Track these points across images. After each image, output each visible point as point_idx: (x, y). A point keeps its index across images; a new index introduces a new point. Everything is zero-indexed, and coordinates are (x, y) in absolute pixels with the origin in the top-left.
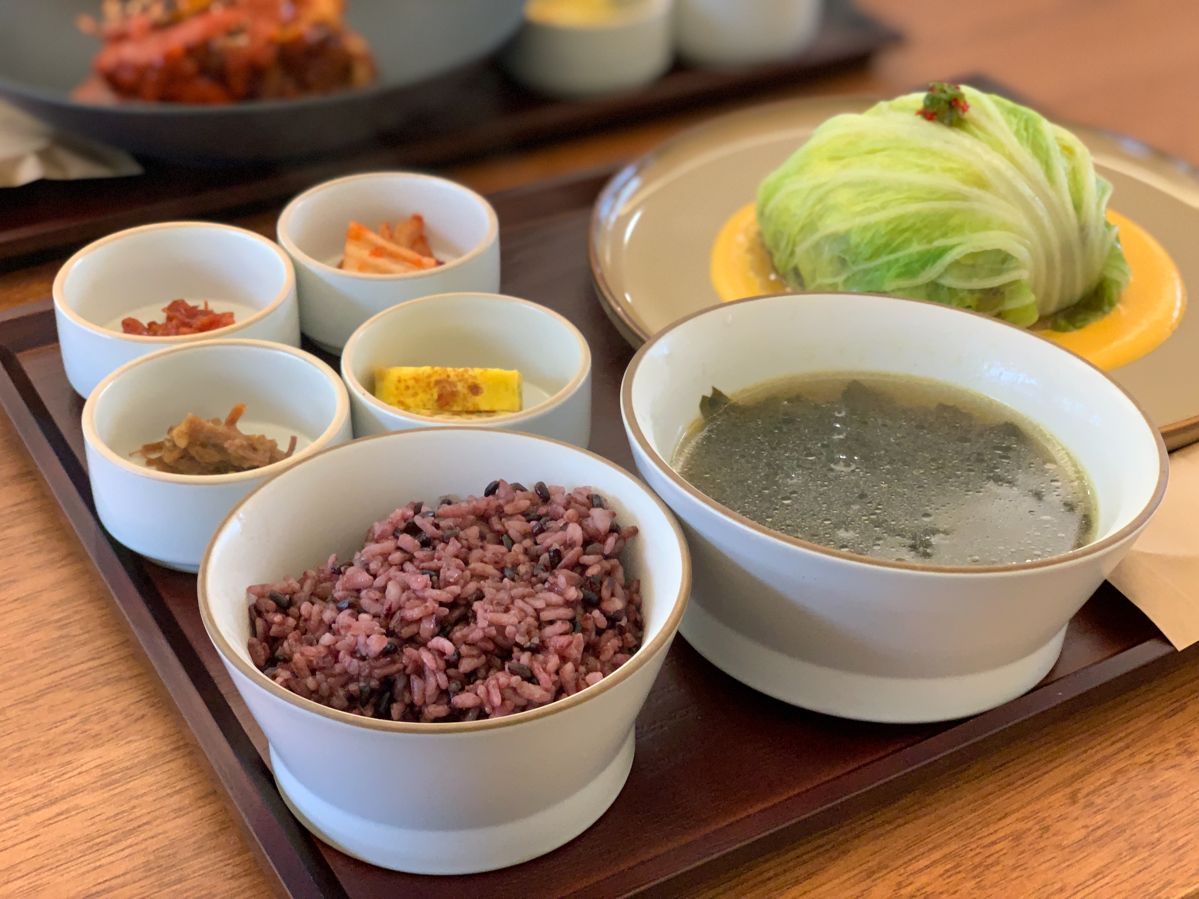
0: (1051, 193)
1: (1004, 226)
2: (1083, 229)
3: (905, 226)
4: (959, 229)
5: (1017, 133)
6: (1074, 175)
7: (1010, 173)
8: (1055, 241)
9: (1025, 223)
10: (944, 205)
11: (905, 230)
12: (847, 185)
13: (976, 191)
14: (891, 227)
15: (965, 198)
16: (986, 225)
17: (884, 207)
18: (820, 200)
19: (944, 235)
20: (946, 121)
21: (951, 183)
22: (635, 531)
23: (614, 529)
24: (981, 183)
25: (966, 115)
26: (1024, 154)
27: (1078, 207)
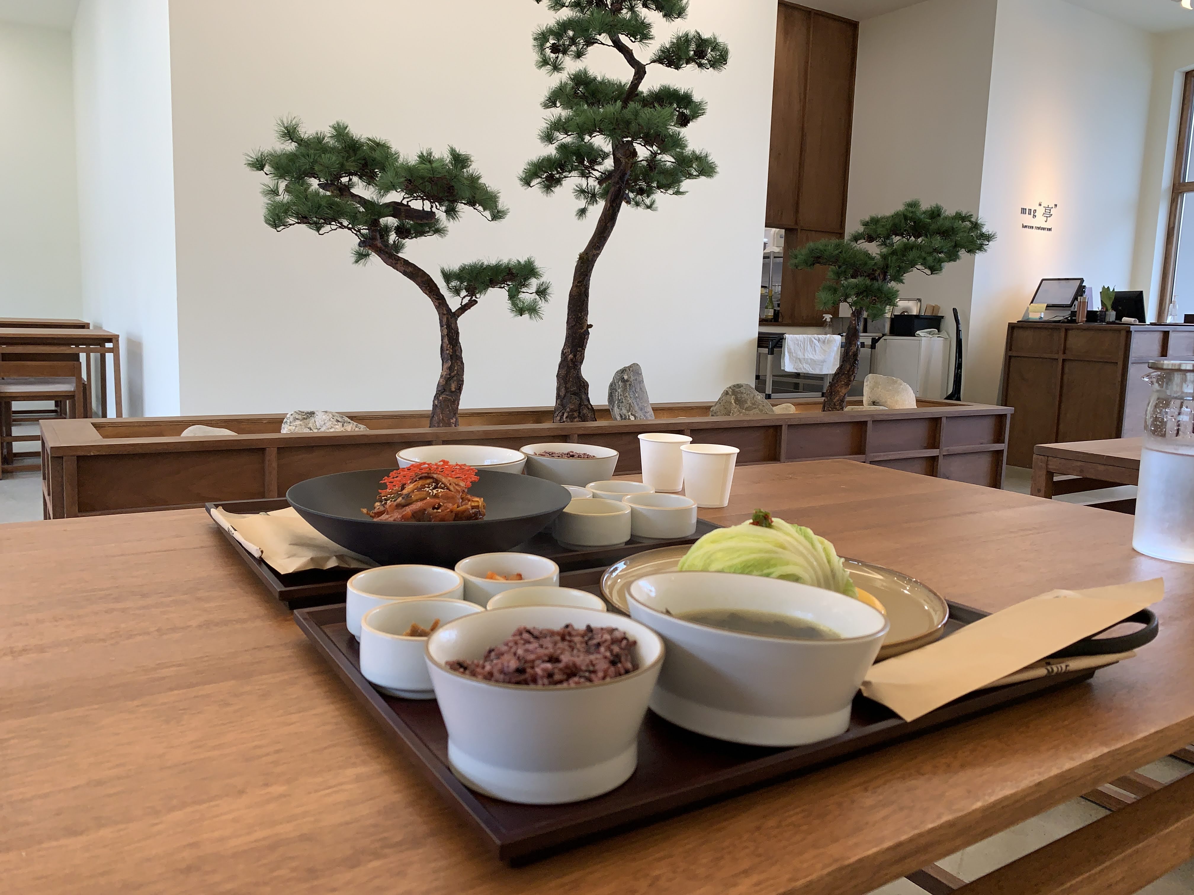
0: (815, 553)
1: (796, 564)
2: (832, 571)
3: (749, 564)
4: (775, 565)
5: (797, 531)
6: (825, 549)
7: (795, 543)
8: (820, 573)
9: (805, 564)
10: (766, 556)
11: (749, 567)
12: (720, 550)
13: (780, 550)
14: (743, 565)
15: (776, 553)
16: (787, 563)
17: (739, 557)
18: (709, 558)
19: (768, 568)
20: (764, 525)
21: (770, 546)
22: (635, 643)
23: (625, 638)
24: (784, 548)
25: (773, 524)
26: (802, 539)
27: (829, 562)
